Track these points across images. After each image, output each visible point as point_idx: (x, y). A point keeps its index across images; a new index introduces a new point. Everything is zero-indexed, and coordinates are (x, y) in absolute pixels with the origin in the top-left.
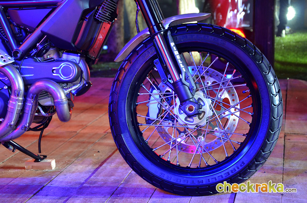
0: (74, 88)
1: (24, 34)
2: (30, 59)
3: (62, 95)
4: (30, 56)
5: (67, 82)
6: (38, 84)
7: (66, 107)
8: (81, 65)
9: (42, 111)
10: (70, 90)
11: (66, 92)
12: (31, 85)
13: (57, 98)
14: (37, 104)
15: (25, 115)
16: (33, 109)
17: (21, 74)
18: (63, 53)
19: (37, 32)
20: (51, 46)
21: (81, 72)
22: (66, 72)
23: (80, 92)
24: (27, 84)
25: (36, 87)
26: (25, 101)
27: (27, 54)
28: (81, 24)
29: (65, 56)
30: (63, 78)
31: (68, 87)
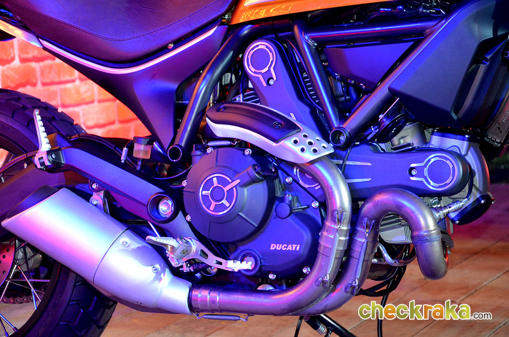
0: (454, 207)
1: (354, 96)
2: (365, 147)
3: (428, 222)
4: (364, 141)
5: (439, 195)
6: (380, 198)
7: (436, 247)
8: (471, 158)
9: (386, 255)
10: (445, 211)
11: (437, 215)
12: (365, 199)
13: (419, 228)
14: (376, 239)
15: (353, 262)
16: (369, 251)
17: (346, 176)
18: (432, 134)
19: (381, 93)
20: (407, 120)
21: (469, 174)
22: (437, 173)
23: (466, 216)
24: (358, 197)
25: (376, 205)
26: (352, 233)
27: (359, 136)
28: (475, 72)
29: (435, 141)
30: (432, 186)
31: (442, 204)
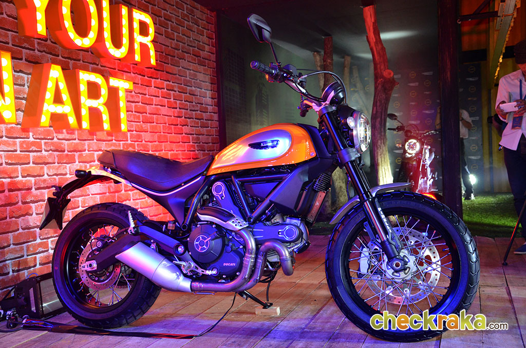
0: (296, 247)
1: (256, 203)
2: (261, 223)
3: (286, 253)
4: (260, 221)
5: (290, 242)
6: (267, 244)
7: (289, 263)
8: (301, 227)
9: (270, 267)
10: (292, 248)
11: (289, 250)
12: (261, 245)
13: (283, 256)
14: (266, 260)
15: (257, 270)
16: (263, 265)
17: (253, 235)
18: (287, 218)
19: (267, 202)
20: (277, 212)
21: (301, 234)
22: (289, 233)
23: (301, 250)
24: (258, 243)
25: (265, 247)
26: (256, 258)
27: (258, 219)
28: (303, 193)
29: (288, 221)
30: (287, 239)
31: (291, 246)
